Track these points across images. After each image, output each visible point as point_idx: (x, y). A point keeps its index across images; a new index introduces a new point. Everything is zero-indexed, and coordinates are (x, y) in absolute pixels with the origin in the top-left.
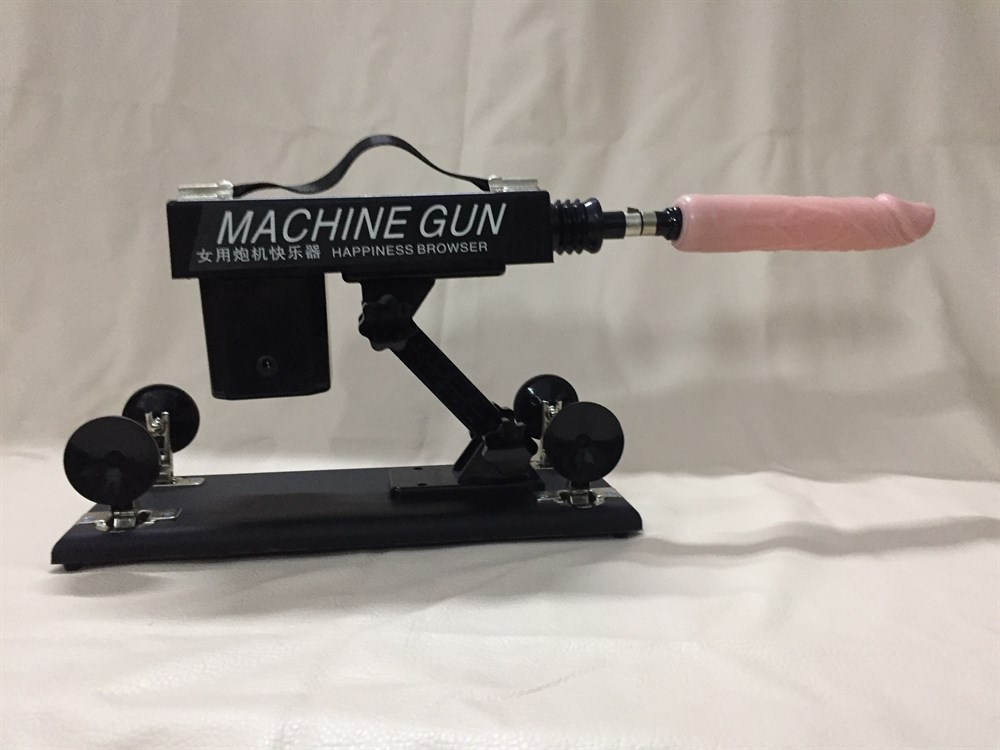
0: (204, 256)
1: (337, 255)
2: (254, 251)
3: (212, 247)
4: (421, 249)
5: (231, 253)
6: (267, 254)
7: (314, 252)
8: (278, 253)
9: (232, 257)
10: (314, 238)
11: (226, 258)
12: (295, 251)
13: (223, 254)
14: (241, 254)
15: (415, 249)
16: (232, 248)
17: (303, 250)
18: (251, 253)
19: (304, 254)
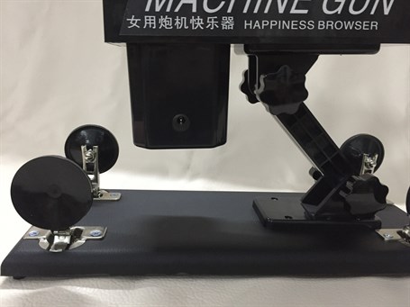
0: (133, 22)
1: (248, 27)
2: (177, 20)
3: (141, 14)
4: (322, 25)
5: (157, 21)
6: (188, 24)
7: (228, 23)
8: (197, 23)
9: (158, 25)
10: (229, 11)
11: (153, 25)
12: (213, 22)
13: (150, 21)
14: (165, 22)
15: (316, 25)
16: (158, 15)
17: (219, 20)
18: (174, 22)
19: (219, 24)
